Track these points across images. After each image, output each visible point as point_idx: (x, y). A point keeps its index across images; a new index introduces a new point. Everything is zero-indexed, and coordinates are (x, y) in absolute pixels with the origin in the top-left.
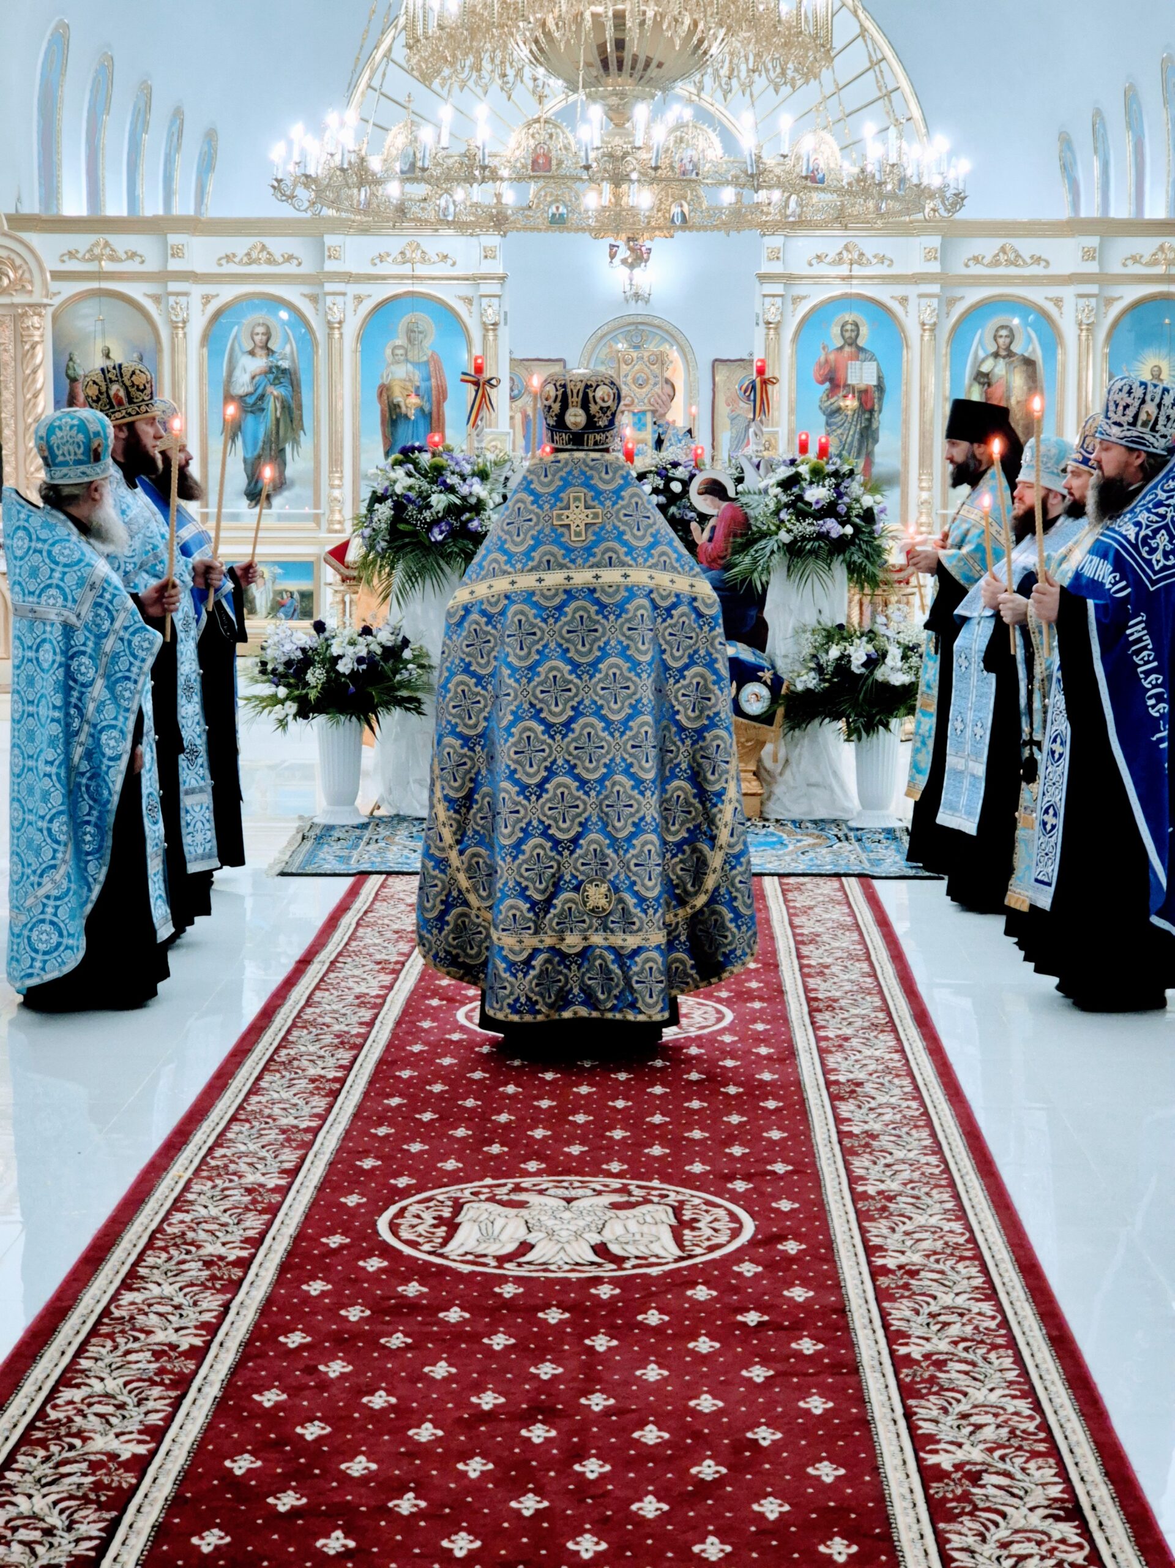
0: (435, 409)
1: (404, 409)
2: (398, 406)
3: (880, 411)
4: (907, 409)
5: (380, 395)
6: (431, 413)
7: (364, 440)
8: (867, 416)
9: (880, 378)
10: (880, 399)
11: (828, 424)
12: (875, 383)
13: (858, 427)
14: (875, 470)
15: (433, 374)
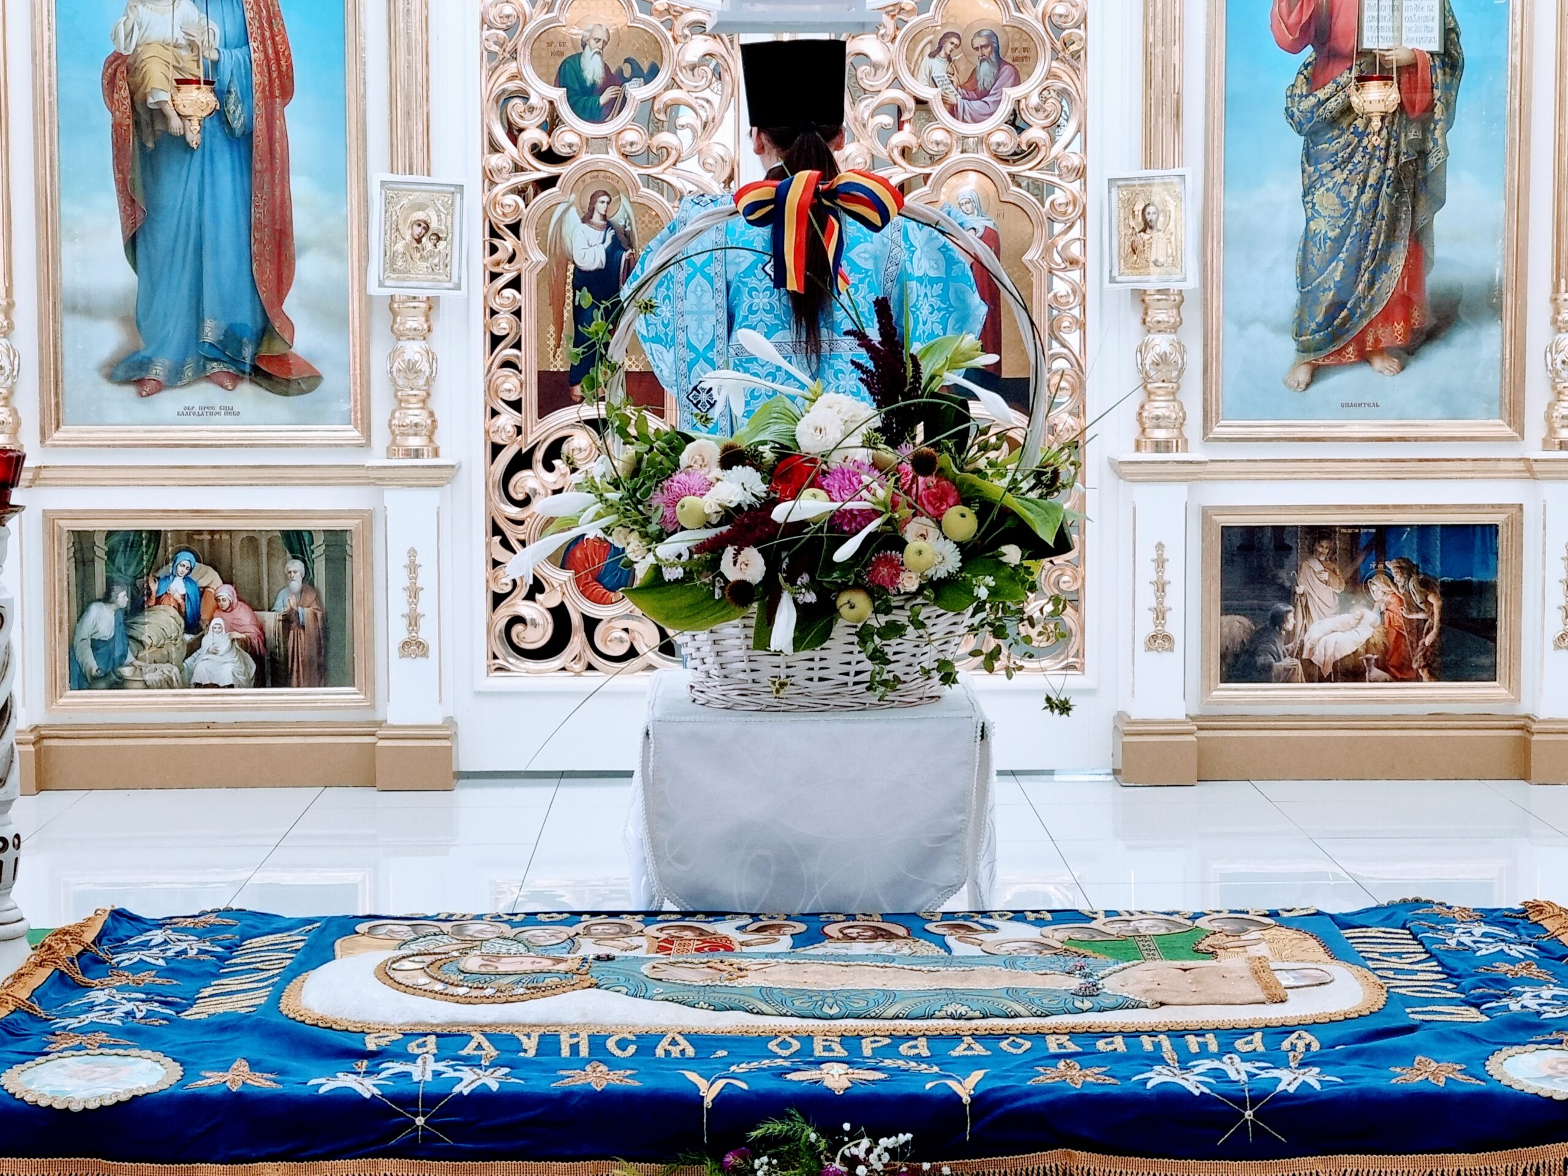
0: (259, 125)
1: (176, 124)
2: (159, 114)
3: (1449, 123)
4: (1523, 116)
5: (110, 84)
6: (248, 135)
7: (67, 208)
8: (1413, 134)
9: (1450, 33)
10: (1451, 88)
11: (1309, 157)
12: (1436, 47)
13: (1391, 164)
14: (1435, 279)
15: (253, 29)
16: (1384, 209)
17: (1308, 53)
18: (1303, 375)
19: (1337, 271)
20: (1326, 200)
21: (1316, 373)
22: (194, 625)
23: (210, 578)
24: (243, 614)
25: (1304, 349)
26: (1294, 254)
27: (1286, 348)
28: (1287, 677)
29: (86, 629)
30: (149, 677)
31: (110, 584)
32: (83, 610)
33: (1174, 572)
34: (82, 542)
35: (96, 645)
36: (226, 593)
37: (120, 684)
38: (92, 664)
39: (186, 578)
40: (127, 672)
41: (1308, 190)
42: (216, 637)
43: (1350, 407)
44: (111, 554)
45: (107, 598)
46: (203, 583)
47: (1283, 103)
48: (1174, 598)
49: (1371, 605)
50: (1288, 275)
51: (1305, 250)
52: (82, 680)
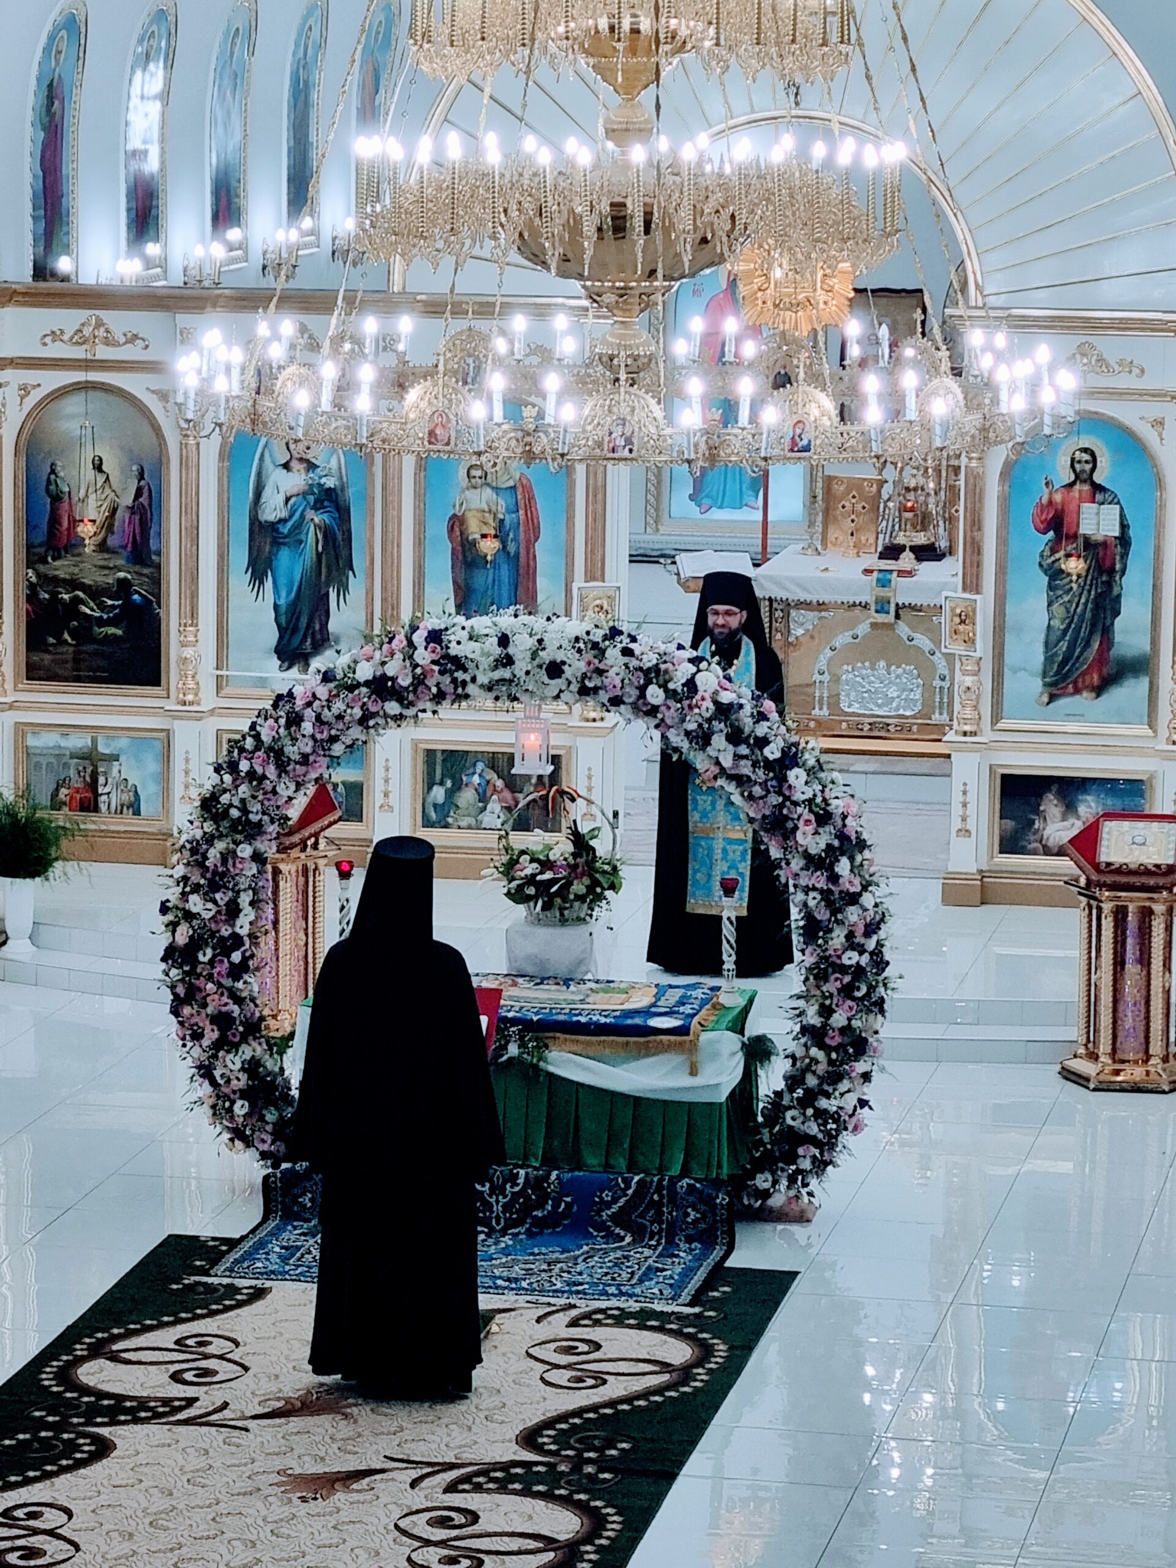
8: (1104, 580)
12: (1117, 534)
13: (1093, 593)
14: (1114, 652)
15: (521, 504)
16: (1088, 615)
17: (1051, 534)
18: (1045, 699)
19: (1064, 646)
20: (1058, 609)
21: (1052, 698)
22: (483, 799)
23: (492, 775)
24: (507, 794)
25: (1045, 685)
26: (1042, 637)
27: (1037, 684)
28: (1035, 852)
29: (430, 799)
30: (463, 824)
31: (443, 776)
32: (430, 788)
33: (971, 798)
34: (430, 754)
35: (435, 806)
36: (500, 783)
37: (447, 826)
38: (433, 815)
39: (480, 775)
40: (450, 820)
41: (1050, 605)
42: (495, 806)
43: (1070, 716)
44: (444, 760)
45: (442, 783)
46: (488, 778)
47: (1038, 559)
48: (971, 810)
49: (1078, 818)
50: (1040, 649)
51: (1047, 636)
52: (428, 823)
